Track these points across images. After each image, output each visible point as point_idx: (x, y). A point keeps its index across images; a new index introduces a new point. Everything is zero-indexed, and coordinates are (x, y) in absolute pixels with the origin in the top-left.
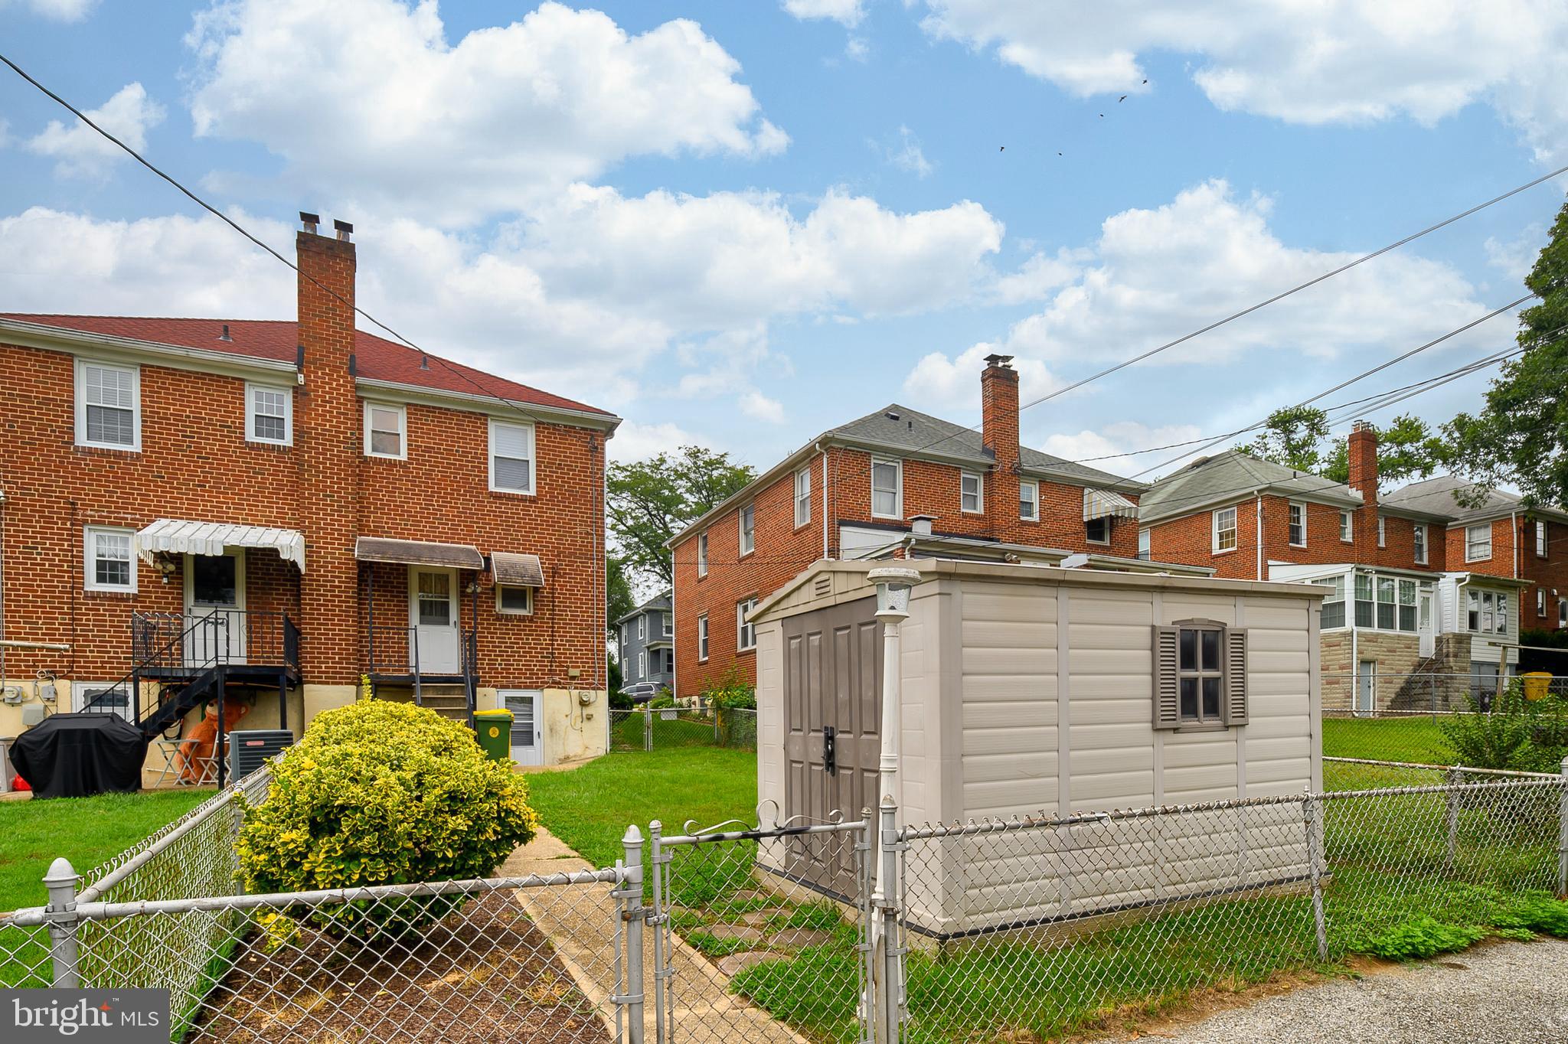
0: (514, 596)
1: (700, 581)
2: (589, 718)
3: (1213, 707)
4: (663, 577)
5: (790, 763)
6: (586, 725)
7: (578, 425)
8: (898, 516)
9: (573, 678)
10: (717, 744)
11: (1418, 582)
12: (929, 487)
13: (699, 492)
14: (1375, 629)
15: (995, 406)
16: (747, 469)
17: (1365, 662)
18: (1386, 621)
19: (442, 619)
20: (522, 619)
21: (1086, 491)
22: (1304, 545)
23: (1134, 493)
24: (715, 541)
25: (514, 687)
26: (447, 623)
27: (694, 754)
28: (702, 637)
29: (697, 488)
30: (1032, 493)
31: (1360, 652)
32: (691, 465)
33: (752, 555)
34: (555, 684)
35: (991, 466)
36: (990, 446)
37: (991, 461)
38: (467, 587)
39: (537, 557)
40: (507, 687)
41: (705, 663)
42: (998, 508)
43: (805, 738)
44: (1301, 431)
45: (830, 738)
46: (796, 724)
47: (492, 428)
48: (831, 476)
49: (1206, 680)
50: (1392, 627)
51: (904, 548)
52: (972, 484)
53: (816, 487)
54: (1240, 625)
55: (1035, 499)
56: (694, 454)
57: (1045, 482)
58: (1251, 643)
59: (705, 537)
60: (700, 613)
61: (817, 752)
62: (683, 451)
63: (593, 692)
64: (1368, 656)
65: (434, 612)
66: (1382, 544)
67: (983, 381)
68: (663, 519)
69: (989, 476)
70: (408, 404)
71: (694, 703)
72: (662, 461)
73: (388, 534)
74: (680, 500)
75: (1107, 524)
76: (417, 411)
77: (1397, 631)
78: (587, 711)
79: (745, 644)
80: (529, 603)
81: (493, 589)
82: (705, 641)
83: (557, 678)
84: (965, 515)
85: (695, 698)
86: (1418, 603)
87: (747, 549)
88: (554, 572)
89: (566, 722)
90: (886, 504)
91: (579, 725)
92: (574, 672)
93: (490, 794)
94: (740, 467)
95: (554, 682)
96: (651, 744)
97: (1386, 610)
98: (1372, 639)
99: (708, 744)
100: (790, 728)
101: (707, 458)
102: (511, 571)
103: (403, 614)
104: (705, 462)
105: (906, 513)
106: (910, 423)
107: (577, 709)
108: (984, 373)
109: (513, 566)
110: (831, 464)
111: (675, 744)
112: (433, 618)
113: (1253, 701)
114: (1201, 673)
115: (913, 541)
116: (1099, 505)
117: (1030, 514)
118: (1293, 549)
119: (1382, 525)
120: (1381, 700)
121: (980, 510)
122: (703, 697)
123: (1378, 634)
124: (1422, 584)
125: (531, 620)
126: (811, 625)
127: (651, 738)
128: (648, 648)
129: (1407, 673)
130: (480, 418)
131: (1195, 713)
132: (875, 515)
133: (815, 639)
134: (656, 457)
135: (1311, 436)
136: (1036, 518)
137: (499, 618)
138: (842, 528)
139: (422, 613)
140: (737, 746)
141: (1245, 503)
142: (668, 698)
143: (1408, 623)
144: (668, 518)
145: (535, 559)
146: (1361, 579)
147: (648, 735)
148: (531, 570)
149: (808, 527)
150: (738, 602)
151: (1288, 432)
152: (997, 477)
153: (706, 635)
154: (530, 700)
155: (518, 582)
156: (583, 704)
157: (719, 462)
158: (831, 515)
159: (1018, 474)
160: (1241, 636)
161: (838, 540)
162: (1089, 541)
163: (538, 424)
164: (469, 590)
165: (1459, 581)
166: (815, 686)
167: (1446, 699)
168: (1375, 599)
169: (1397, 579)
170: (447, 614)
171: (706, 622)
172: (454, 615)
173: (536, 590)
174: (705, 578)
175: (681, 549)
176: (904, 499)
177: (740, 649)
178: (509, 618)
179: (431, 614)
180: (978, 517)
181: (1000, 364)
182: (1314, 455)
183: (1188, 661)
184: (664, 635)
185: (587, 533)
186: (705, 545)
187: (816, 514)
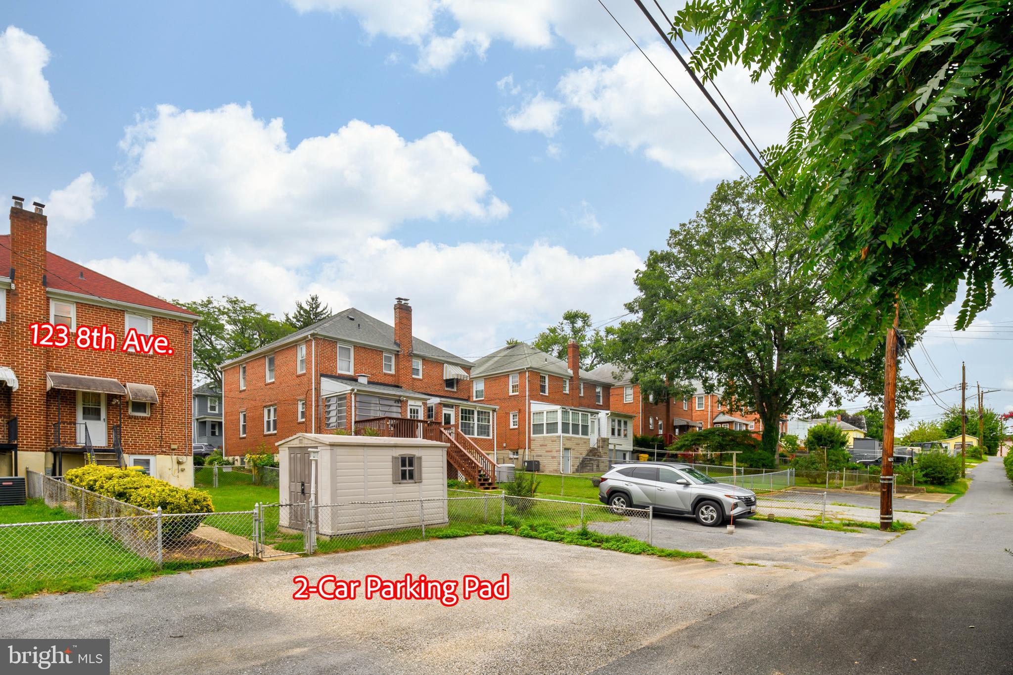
0: (139, 406)
1: (241, 392)
2: (183, 470)
3: (411, 477)
4: (209, 375)
5: (291, 492)
6: (181, 474)
7: (177, 319)
8: (351, 373)
9: (174, 449)
10: (254, 484)
11: (589, 414)
12: (367, 360)
13: (235, 324)
14: (571, 435)
15: (400, 323)
16: (268, 315)
17: (566, 449)
18: (575, 431)
19: (96, 417)
20: (144, 418)
21: (445, 365)
22: (547, 394)
23: (467, 368)
24: (251, 371)
25: (139, 454)
26: (99, 419)
27: (244, 489)
28: (242, 423)
29: (234, 322)
30: (418, 364)
31: (564, 445)
32: (231, 308)
33: (273, 383)
34: (163, 453)
35: (398, 351)
36: (398, 341)
37: (398, 349)
38: (112, 401)
39: (153, 387)
40: (135, 454)
41: (244, 438)
42: (402, 372)
43: (296, 485)
44: (579, 324)
45: (303, 485)
46: (293, 480)
47: (127, 317)
48: (316, 351)
49: (409, 470)
50: (578, 434)
51: (351, 393)
52: (389, 359)
53: (309, 353)
54: (420, 455)
55: (420, 367)
56: (234, 302)
57: (424, 359)
58: (423, 460)
59: (244, 368)
60: (240, 410)
61: (299, 489)
62: (226, 299)
63: (185, 457)
64: (567, 446)
65: (92, 413)
66: (582, 395)
67: (395, 309)
68: (210, 339)
69: (397, 355)
70: (77, 303)
71: (237, 460)
72: (210, 302)
73: (64, 371)
74: (221, 327)
75: (455, 382)
76: (81, 306)
77: (580, 436)
78: (181, 467)
79: (269, 429)
80: (148, 409)
81: (127, 402)
82: (244, 426)
83: (164, 450)
84: (385, 374)
85: (237, 458)
86: (589, 424)
87: (270, 379)
88: (163, 395)
89: (170, 472)
90: (345, 366)
91: (176, 474)
92: (173, 447)
93: (204, 500)
94: (264, 313)
95: (163, 452)
96: (217, 484)
97: (575, 426)
98: (569, 439)
99: (249, 484)
100: (291, 481)
101: (242, 305)
102: (139, 394)
103: (73, 414)
104: (240, 308)
105: (355, 372)
106: (359, 325)
107: (176, 466)
108: (395, 305)
109: (140, 391)
110: (316, 346)
111: (230, 484)
112: (90, 416)
113: (424, 476)
114: (407, 468)
115: (356, 390)
116: (451, 372)
117: (418, 374)
118: (542, 395)
119: (582, 386)
120: (573, 466)
121: (393, 372)
122: (242, 456)
123: (572, 437)
124: (592, 415)
125: (149, 419)
126: (298, 451)
127: (217, 481)
128: (197, 420)
129: (584, 455)
130: (122, 312)
131: (406, 479)
132: (339, 372)
133: (299, 455)
134: (205, 299)
135: (584, 326)
136: (420, 377)
137: (130, 417)
138: (322, 378)
139: (84, 413)
140: (265, 485)
141: (521, 372)
142: (219, 456)
143: (585, 432)
144: (213, 338)
145: (152, 387)
146: (565, 412)
147: (216, 480)
148: (151, 394)
149: (304, 375)
150: (265, 407)
151: (573, 323)
152: (401, 356)
153: (245, 422)
154: (147, 462)
155: (143, 400)
156: (179, 463)
157: (251, 309)
158: (316, 371)
159: (411, 355)
160: (420, 458)
161: (320, 384)
162: (447, 389)
163: (154, 317)
164: (113, 403)
165: (607, 414)
166: (299, 469)
167: (598, 466)
168: (571, 422)
169: (580, 413)
170: (99, 414)
171: (245, 415)
172: (103, 415)
173: (152, 404)
174: (244, 391)
175: (229, 371)
176: (355, 365)
177: (266, 433)
178: (136, 418)
179: (89, 414)
180: (391, 375)
181: (403, 302)
182: (584, 337)
183: (404, 465)
184: (209, 411)
185: (182, 375)
186: (244, 372)
187: (309, 369)
